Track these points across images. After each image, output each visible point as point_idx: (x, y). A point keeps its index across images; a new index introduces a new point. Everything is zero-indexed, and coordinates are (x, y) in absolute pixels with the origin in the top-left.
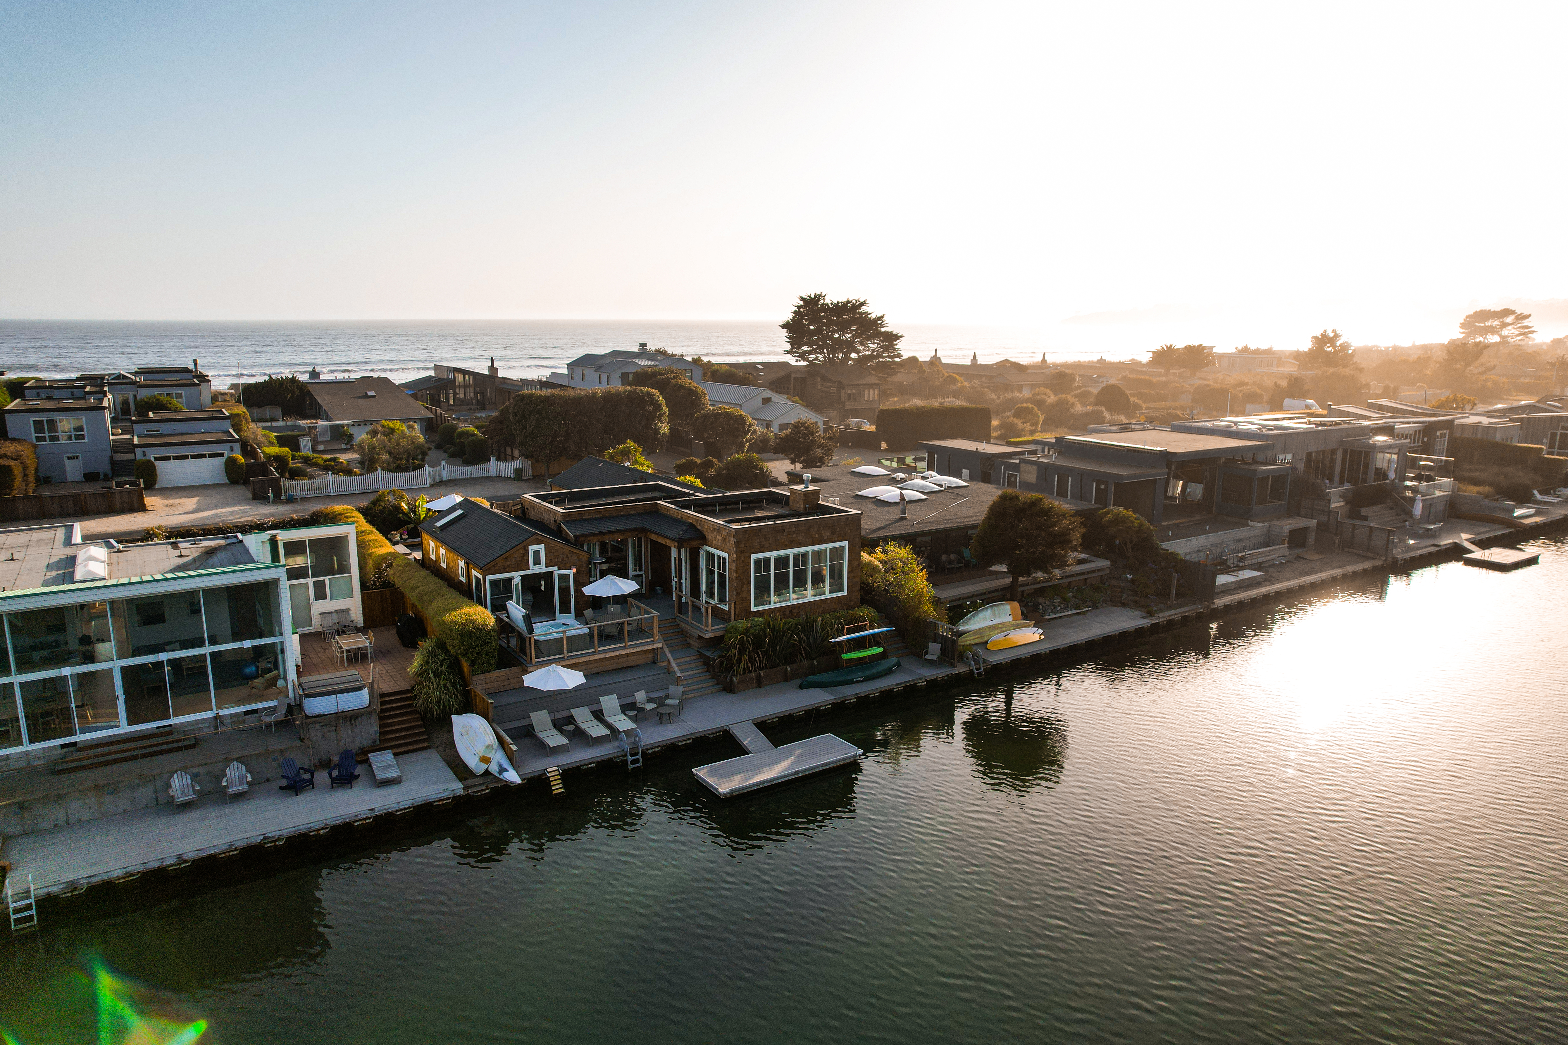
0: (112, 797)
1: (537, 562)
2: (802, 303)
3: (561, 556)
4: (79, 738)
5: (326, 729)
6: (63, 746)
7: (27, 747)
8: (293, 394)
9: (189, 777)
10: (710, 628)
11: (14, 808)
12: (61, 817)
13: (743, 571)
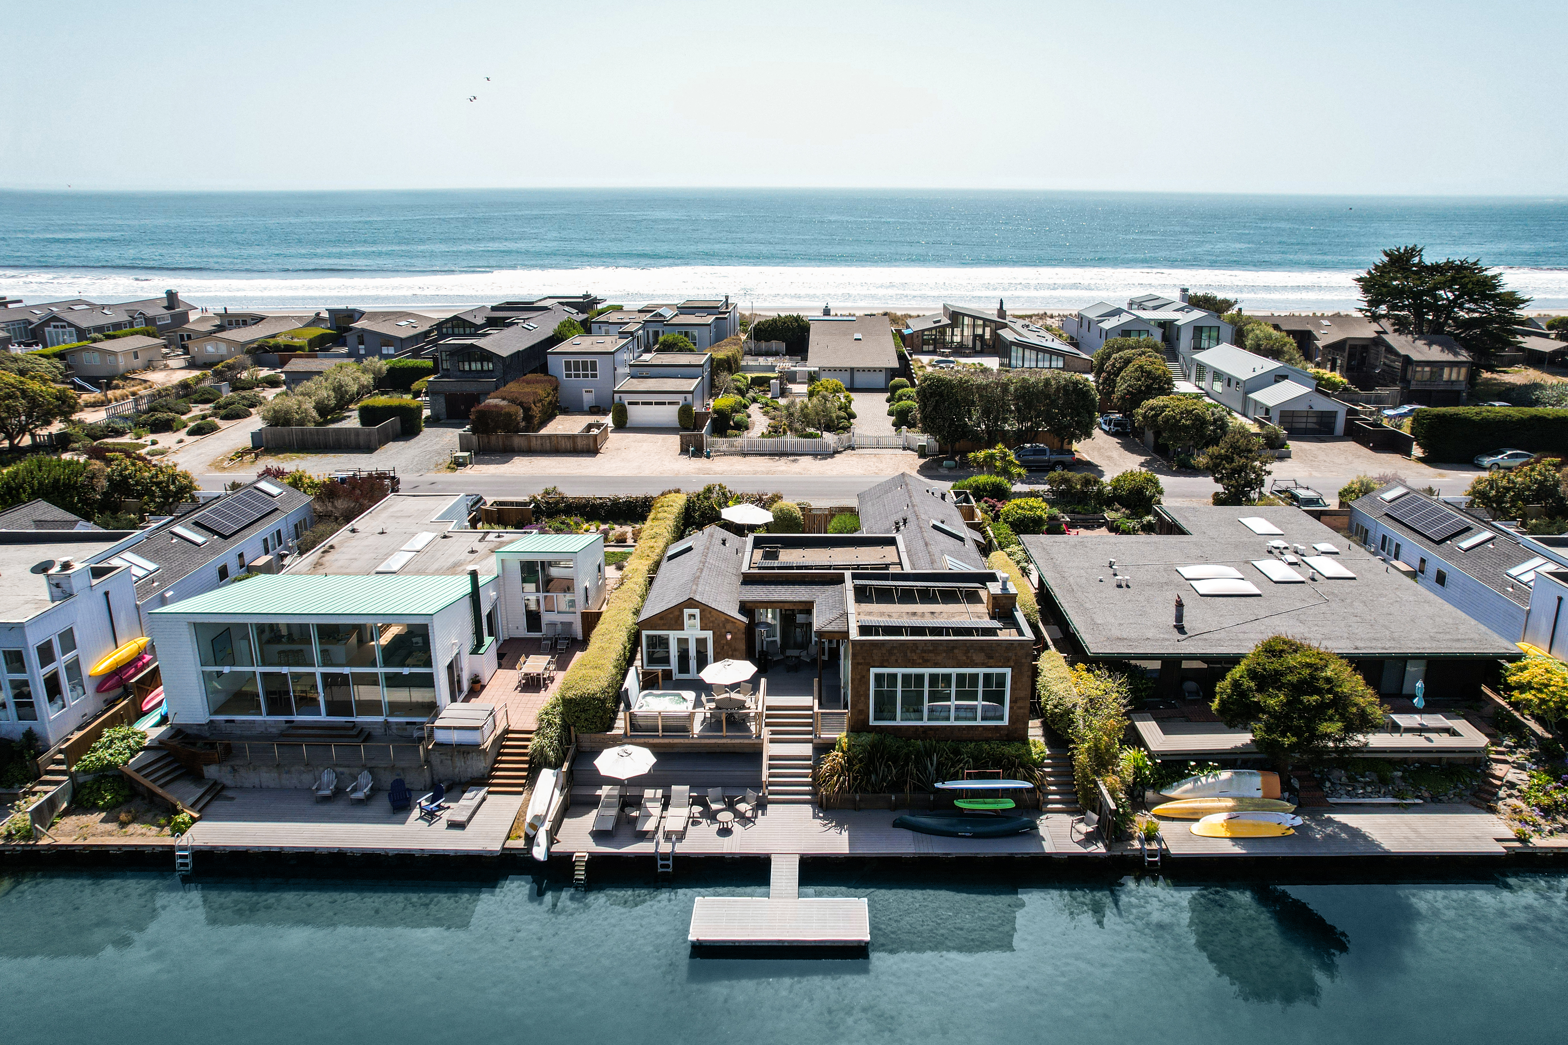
0: (287, 776)
1: (692, 625)
3: (717, 622)
4: (296, 718)
6: (286, 722)
7: (266, 718)
9: (334, 776)
11: (229, 768)
13: (861, 680)
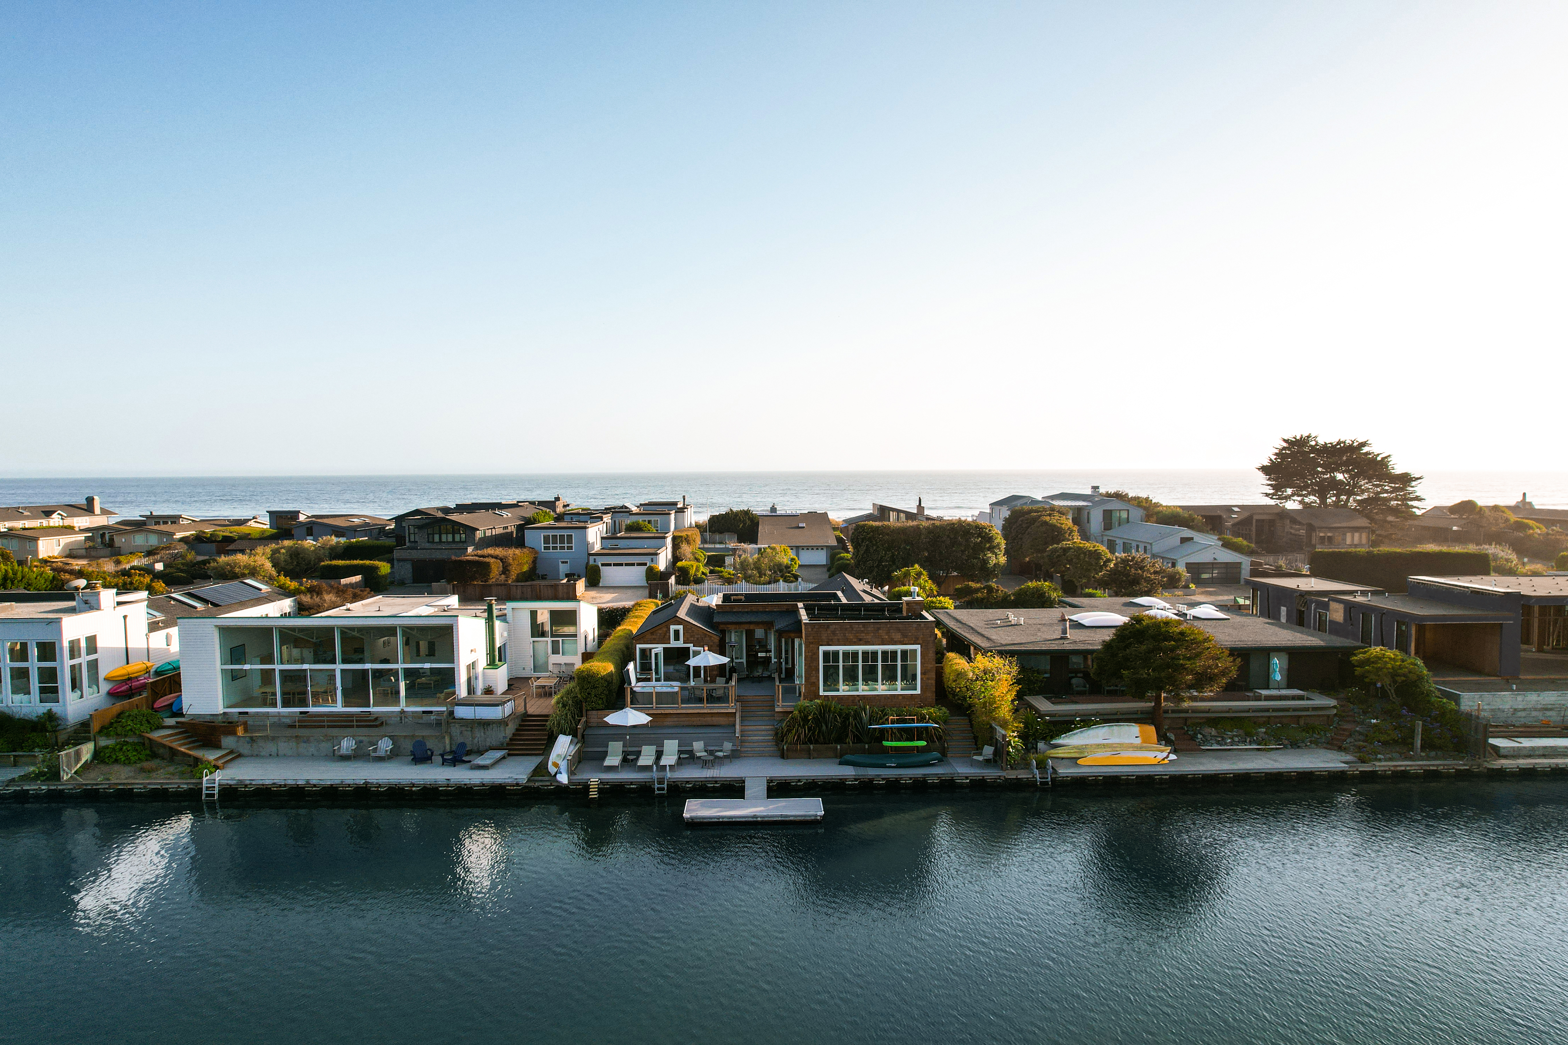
0: (305, 745)
1: (677, 638)
2: (1285, 445)
3: (696, 636)
4: (311, 709)
5: (464, 728)
6: (301, 713)
7: (279, 709)
8: (745, 524)
9: (354, 742)
10: (780, 703)
11: (248, 739)
12: (274, 750)
13: (812, 659)
